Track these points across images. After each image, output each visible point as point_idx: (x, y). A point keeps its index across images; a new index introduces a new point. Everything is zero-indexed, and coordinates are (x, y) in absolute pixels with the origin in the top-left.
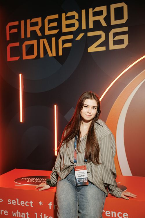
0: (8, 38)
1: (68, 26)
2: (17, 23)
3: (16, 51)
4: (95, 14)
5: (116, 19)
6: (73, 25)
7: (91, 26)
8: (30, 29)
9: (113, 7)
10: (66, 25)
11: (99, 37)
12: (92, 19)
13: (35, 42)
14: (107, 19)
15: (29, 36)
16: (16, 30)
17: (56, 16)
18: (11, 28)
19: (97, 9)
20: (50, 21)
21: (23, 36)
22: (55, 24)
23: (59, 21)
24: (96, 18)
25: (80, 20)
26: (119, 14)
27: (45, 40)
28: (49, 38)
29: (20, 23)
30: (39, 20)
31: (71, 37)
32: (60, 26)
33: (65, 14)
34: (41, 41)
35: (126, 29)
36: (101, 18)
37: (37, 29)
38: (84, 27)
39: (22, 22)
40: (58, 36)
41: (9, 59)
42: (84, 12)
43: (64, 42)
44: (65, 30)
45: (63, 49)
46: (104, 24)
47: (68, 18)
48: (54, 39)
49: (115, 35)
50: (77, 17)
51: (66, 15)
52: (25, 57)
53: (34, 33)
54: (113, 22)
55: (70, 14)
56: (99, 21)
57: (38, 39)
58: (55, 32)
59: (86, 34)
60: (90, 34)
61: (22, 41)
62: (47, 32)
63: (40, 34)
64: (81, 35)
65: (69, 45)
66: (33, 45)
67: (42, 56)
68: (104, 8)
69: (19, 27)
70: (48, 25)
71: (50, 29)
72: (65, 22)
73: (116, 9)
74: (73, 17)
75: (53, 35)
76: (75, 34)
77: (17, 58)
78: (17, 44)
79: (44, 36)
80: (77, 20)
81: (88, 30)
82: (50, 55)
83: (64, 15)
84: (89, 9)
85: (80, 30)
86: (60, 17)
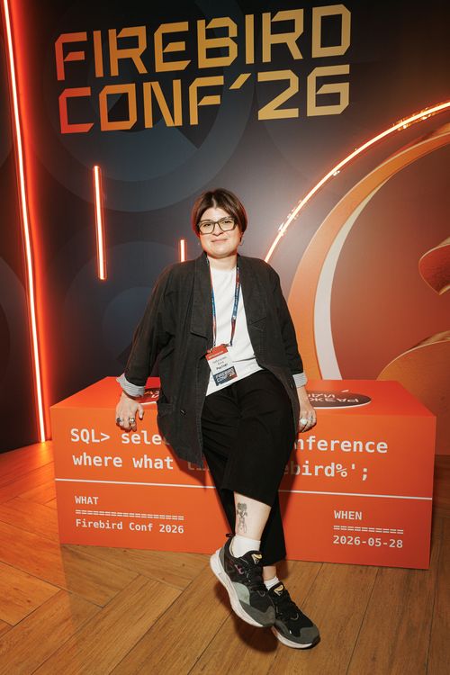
0: (61, 76)
1: (212, 53)
2: (81, 37)
3: (84, 110)
4: (278, 28)
5: (323, 45)
6: (223, 52)
7: (267, 58)
8: (116, 54)
9: (319, 13)
10: (207, 50)
11: (285, 84)
12: (269, 39)
13: (130, 89)
14: (304, 43)
15: (115, 71)
16: (80, 56)
17: (183, 27)
18: (68, 48)
19: (282, 16)
20: (168, 38)
21: (99, 73)
22: (180, 46)
23: (190, 38)
24: (280, 38)
25: (240, 40)
26: (331, 31)
27: (156, 85)
28: (166, 80)
29: (90, 37)
30: (140, 32)
31: (218, 81)
32: (191, 53)
33: (204, 21)
34: (147, 86)
35: (344, 69)
36: (290, 39)
37: (135, 54)
38: (250, 59)
39: (97, 35)
40: (187, 77)
41: (66, 128)
42: (250, 19)
43: (203, 92)
44: (204, 62)
45: (201, 109)
46: (297, 54)
47: (211, 34)
48: (177, 84)
49: (321, 81)
50: (233, 32)
51: (207, 25)
52: (107, 126)
53: (126, 64)
54: (318, 51)
55: (217, 23)
56: (285, 45)
57: (139, 80)
58: (182, 65)
59: (254, 77)
60: (263, 77)
61: (98, 85)
62: (161, 66)
63: (142, 69)
64: (243, 78)
65: (214, 100)
66: (125, 96)
67: (149, 123)
68: (297, 15)
69: (87, 47)
70: (164, 48)
71: (169, 57)
72: (204, 44)
73: (325, 19)
74: (223, 32)
75: (177, 75)
76: (230, 73)
77: (85, 128)
78: (86, 92)
79: (152, 75)
80: (232, 38)
81: (259, 66)
82: (169, 122)
83: (201, 24)
84: (264, 14)
85: (239, 65)
86: (193, 28)
